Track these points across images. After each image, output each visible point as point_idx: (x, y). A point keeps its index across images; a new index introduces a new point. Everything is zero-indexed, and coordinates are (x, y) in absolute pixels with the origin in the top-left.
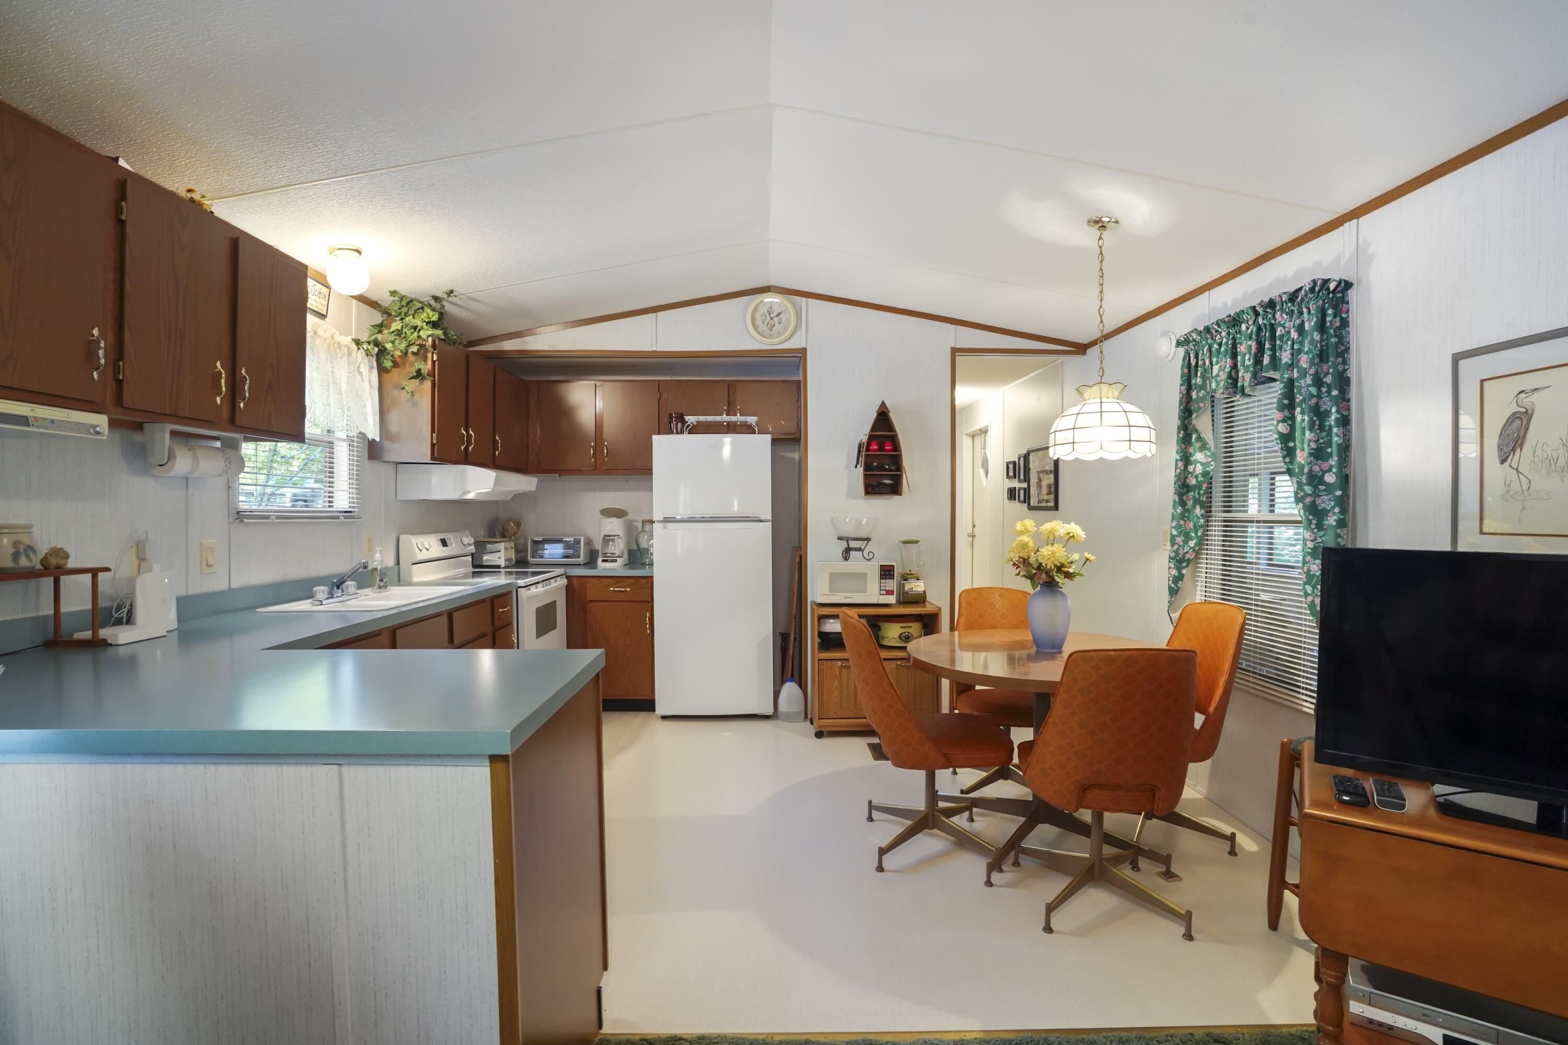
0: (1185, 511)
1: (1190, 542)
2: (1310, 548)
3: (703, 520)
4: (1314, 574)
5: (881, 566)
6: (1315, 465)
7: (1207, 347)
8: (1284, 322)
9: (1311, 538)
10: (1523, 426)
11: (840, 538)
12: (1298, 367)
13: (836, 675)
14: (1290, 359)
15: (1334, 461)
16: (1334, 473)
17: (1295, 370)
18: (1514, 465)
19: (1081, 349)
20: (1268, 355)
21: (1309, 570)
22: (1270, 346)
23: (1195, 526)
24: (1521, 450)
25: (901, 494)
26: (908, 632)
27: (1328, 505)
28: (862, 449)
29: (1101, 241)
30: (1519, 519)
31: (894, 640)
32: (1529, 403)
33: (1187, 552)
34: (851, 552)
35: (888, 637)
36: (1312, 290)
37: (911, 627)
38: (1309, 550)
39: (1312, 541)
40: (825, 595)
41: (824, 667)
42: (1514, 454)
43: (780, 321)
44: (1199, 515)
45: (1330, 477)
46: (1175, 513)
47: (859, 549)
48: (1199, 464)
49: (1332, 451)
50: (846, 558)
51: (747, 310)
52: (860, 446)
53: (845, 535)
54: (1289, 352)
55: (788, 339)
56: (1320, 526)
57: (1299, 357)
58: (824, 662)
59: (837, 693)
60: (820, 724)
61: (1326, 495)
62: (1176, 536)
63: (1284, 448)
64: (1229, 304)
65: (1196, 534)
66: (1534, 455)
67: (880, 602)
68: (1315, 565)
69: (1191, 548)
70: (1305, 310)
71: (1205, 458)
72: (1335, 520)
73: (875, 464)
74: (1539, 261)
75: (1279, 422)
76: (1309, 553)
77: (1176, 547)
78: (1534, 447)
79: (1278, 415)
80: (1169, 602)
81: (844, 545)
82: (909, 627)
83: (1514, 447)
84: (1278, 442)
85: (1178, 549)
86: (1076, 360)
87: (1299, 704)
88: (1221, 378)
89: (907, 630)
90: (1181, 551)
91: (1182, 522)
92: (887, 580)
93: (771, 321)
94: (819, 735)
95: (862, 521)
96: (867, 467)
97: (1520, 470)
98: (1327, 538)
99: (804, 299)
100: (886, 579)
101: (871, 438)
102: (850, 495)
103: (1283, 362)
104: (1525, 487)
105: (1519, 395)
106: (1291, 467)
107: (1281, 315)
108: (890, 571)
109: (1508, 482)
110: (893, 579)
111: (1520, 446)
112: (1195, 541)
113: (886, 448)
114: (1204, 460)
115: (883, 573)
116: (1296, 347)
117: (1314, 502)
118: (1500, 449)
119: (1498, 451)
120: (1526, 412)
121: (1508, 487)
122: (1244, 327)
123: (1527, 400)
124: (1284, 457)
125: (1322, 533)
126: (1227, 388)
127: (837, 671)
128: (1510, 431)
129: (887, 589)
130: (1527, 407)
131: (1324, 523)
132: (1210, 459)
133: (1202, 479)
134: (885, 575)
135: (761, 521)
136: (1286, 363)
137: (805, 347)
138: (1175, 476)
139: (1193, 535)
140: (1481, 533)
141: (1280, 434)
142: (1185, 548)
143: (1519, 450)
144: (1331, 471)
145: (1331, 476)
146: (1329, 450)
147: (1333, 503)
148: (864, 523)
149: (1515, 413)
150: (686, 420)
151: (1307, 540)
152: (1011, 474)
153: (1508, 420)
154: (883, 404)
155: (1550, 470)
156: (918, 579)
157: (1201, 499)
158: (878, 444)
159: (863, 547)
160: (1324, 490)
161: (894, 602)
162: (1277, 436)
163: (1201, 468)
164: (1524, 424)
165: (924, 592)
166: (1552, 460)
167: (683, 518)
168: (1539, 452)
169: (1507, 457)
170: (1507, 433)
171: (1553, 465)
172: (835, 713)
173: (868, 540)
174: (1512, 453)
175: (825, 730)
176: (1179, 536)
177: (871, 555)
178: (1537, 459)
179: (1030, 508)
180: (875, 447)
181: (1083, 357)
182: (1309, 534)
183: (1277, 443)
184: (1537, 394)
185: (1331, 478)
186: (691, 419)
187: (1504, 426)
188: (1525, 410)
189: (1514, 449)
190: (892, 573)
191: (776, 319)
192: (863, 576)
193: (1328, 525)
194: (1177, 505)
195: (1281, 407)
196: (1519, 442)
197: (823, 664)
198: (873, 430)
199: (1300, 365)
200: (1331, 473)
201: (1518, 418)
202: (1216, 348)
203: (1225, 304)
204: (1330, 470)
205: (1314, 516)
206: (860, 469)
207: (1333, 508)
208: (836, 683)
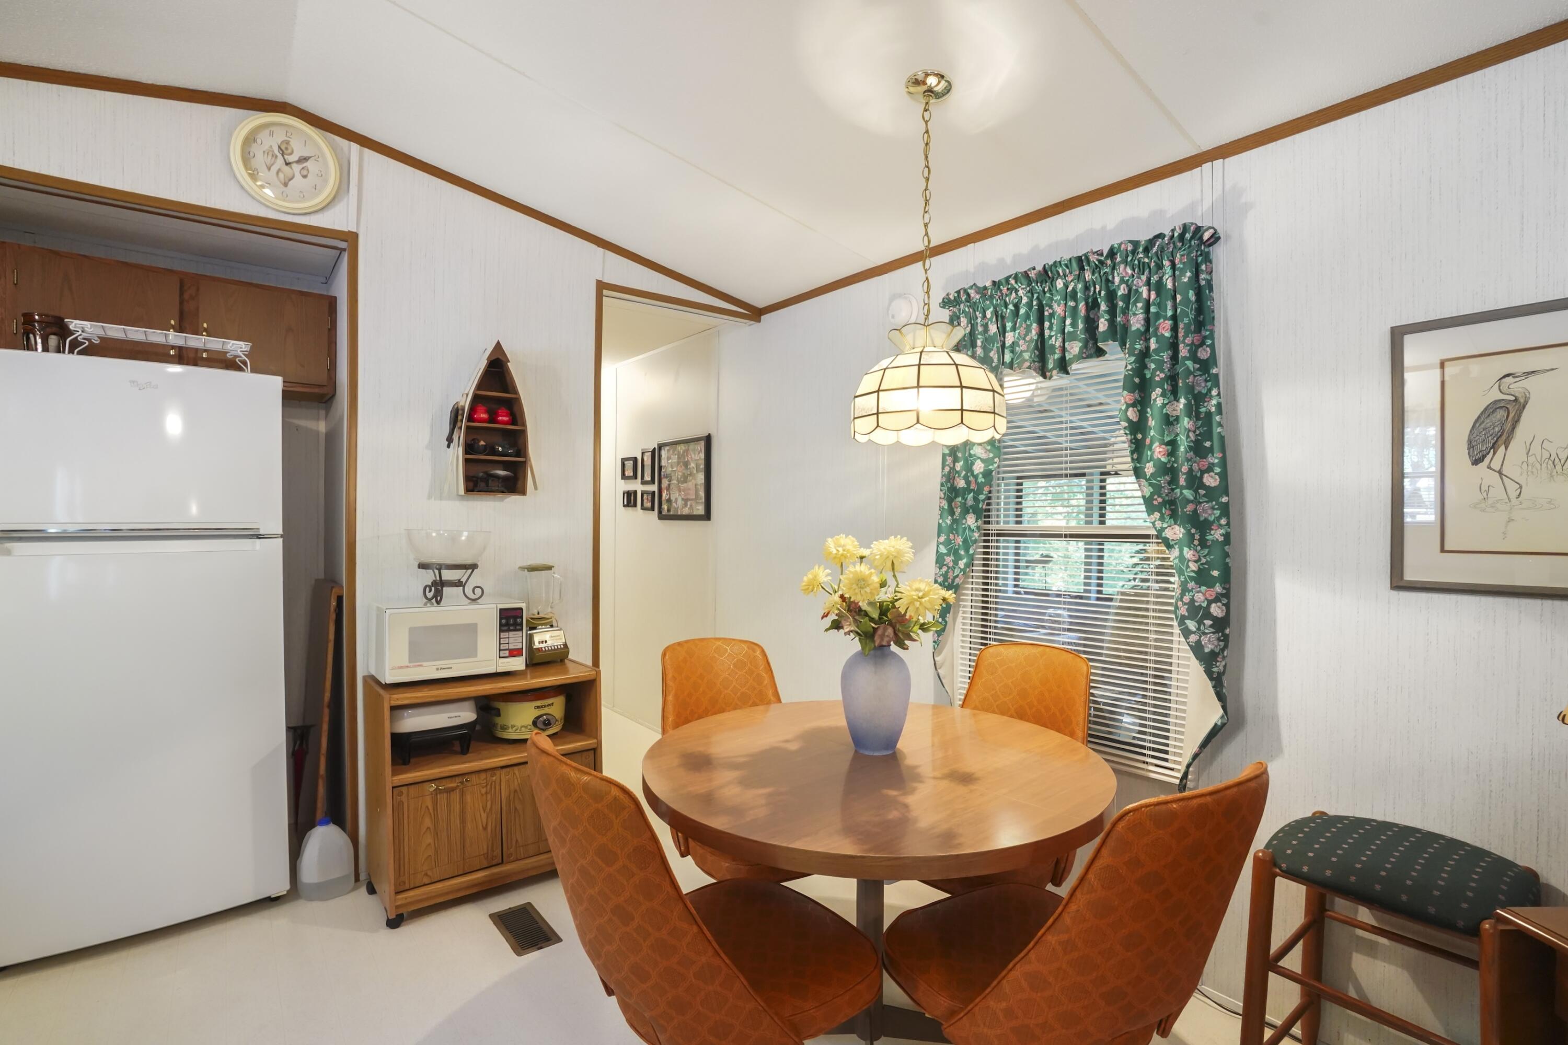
0: (955, 521)
1: (960, 562)
2: (1193, 571)
3: (116, 535)
4: (1200, 605)
5: (500, 609)
6: (1195, 462)
7: (992, 309)
8: (1127, 278)
9: (1194, 559)
10: (1510, 418)
11: (422, 566)
12: (1156, 335)
13: (427, 807)
14: (1142, 325)
15: (1216, 458)
16: (1216, 474)
17: (1153, 340)
18: (1496, 465)
19: (755, 313)
20: (1106, 320)
21: (1192, 600)
22: (1107, 309)
23: (965, 541)
24: (1506, 448)
25: (523, 492)
26: (546, 714)
27: (1210, 515)
28: (460, 418)
29: (927, 115)
30: (1504, 533)
31: (523, 729)
32: (1520, 390)
33: (957, 576)
34: (444, 589)
35: (513, 726)
36: (1182, 237)
37: (552, 704)
38: (1193, 574)
39: (1196, 562)
40: (401, 667)
41: (404, 798)
42: (1494, 453)
43: (305, 173)
44: (973, 527)
45: (1210, 478)
46: (944, 525)
47: (459, 584)
48: (979, 461)
49: (1212, 445)
50: (438, 598)
51: (231, 135)
52: (456, 414)
53: (434, 561)
54: (1141, 317)
55: (322, 209)
56: (1203, 543)
57: (1157, 324)
58: (404, 789)
59: (429, 839)
60: (399, 903)
61: (1207, 502)
62: (946, 554)
63: (1134, 441)
64: (1009, 261)
65: (967, 551)
66: (1527, 454)
67: (500, 670)
68: (1200, 594)
69: (961, 570)
70: (1166, 263)
71: (985, 452)
72: (1222, 535)
73: (482, 443)
74: (1523, 216)
75: (1128, 406)
76: (1192, 578)
77: (945, 569)
78: (1528, 444)
79: (1126, 397)
80: (934, 642)
81: (429, 577)
82: (549, 705)
83: (1494, 444)
84: (1128, 432)
85: (947, 572)
86: (744, 329)
87: (1143, 769)
88: (1021, 348)
89: (546, 710)
90: (950, 575)
91: (951, 536)
92: (511, 634)
93: (286, 168)
94: (394, 923)
95: (461, 535)
96: (469, 448)
97: (1504, 472)
98: (1212, 557)
99: (355, 147)
100: (508, 630)
101: (477, 399)
102: (437, 492)
103: (1134, 328)
104: (1513, 494)
105: (1504, 380)
106: (1138, 465)
107: (1125, 268)
108: (515, 618)
109: (1484, 488)
110: (522, 630)
111: (1505, 443)
112: (965, 561)
113: (500, 418)
114: (984, 456)
115: (504, 621)
116: (1153, 309)
117: (1195, 511)
118: (1471, 445)
119: (1469, 449)
120: (1516, 400)
121: (1485, 494)
122: (1060, 284)
123: (1517, 387)
124: (1132, 452)
125: (1206, 551)
126: (1034, 361)
127: (429, 802)
128: (1488, 423)
129: (511, 647)
130: (1517, 395)
131: (1207, 538)
132: (991, 455)
133: (983, 480)
134: (507, 624)
135: (259, 537)
136: (1138, 329)
137: (354, 230)
138: (943, 476)
139: (962, 552)
140: (1443, 550)
141: (1129, 421)
142: (956, 571)
143: (1502, 448)
144: (1213, 471)
145: (1212, 477)
146: (1208, 444)
147: (1217, 513)
148: (463, 538)
149: (1496, 402)
150: (72, 327)
151: (1189, 561)
152: (629, 472)
153: (1486, 409)
154: (498, 346)
155: (1554, 473)
156: (552, 626)
157: (980, 506)
158: (486, 412)
159: (464, 580)
160: (1204, 496)
161: (523, 667)
162: (1127, 425)
163: (983, 465)
164: (1511, 415)
165: (565, 645)
166: (1557, 460)
167: (65, 532)
168: (1536, 448)
169: (1484, 457)
170: (1482, 426)
171: (1559, 467)
172: (426, 875)
173: (473, 567)
174: (1492, 451)
175: (404, 911)
176: (948, 555)
177: (478, 591)
178: (1531, 460)
179: (661, 517)
180: (484, 416)
181: (755, 325)
182: (1191, 552)
183: (1126, 434)
184: (1532, 378)
185: (1212, 481)
186: (82, 328)
187: (1479, 417)
188: (1513, 398)
189: (1494, 447)
190: (519, 620)
191: (296, 168)
192: (471, 629)
193: (1213, 541)
194: (945, 514)
195: (1129, 386)
196: (1504, 437)
197: (401, 794)
198: (480, 386)
199: (1159, 334)
200: (1212, 474)
201: (1501, 407)
202: (1011, 310)
203: (1002, 261)
204: (1210, 469)
205: (1197, 530)
206: (457, 453)
207: (1219, 518)
208: (428, 822)
